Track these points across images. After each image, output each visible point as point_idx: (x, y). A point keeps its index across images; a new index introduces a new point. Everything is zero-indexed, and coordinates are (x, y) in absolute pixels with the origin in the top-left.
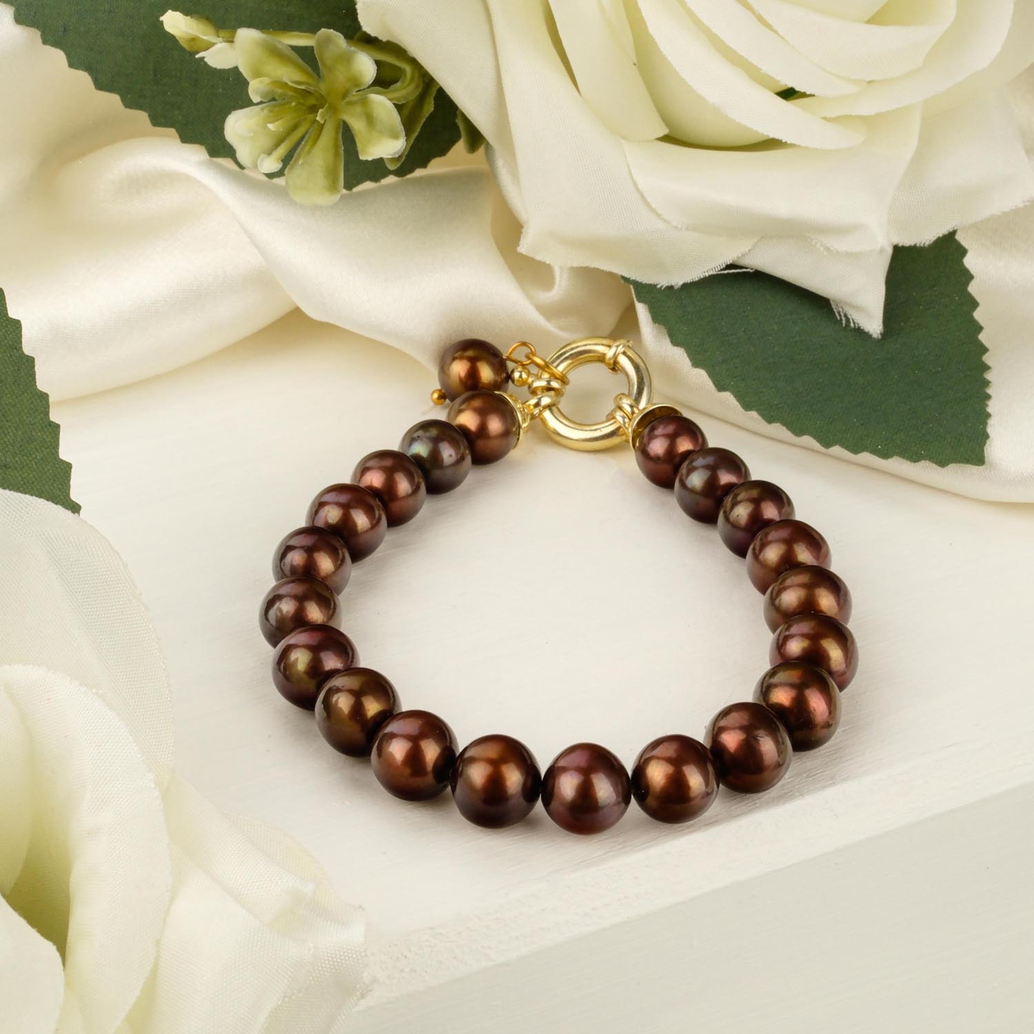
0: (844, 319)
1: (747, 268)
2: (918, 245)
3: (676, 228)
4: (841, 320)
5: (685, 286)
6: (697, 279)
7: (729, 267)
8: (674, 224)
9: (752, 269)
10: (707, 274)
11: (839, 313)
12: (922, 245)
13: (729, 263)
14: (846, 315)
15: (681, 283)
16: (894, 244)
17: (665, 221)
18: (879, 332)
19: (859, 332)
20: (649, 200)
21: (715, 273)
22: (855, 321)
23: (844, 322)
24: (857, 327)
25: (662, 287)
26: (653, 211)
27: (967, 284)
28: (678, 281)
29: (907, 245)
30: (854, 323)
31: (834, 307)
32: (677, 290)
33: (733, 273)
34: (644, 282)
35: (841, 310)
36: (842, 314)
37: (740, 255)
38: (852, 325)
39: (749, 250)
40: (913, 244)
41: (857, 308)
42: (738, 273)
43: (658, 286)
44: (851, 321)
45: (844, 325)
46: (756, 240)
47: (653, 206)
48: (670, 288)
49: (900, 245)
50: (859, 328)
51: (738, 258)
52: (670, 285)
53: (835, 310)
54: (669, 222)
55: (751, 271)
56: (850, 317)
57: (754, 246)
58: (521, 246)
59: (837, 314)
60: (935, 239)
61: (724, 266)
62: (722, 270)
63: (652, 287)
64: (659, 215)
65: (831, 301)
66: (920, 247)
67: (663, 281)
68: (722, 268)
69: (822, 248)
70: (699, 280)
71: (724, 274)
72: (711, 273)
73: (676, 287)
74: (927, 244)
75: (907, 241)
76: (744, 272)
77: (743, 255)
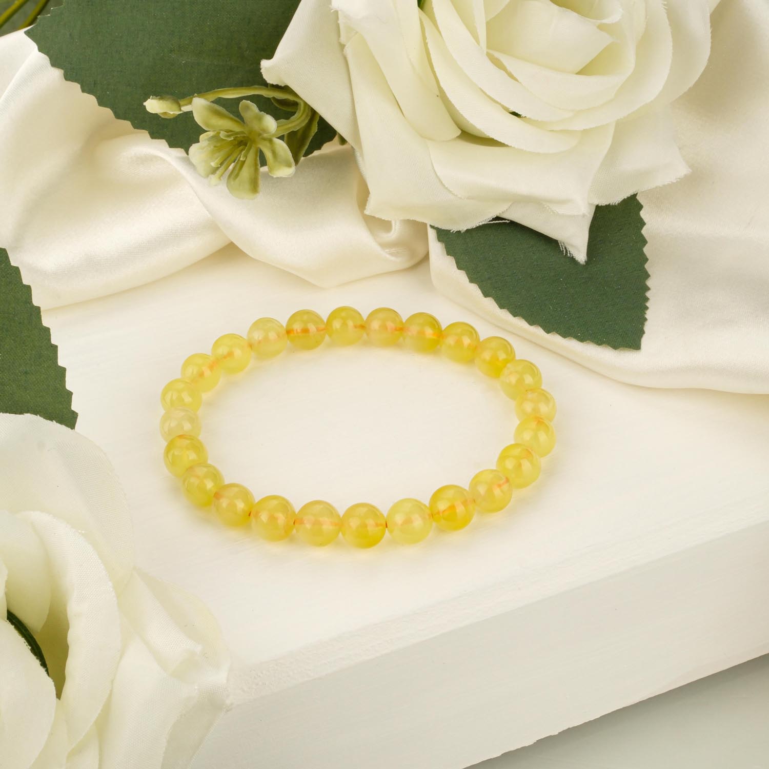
0: (564, 250)
3: (461, 198)
5: (468, 231)
7: (496, 219)
8: (460, 196)
9: (508, 220)
10: (481, 224)
11: (562, 246)
12: (614, 204)
13: (495, 217)
14: (565, 248)
15: (465, 229)
16: (596, 206)
17: (453, 194)
18: (584, 261)
19: (573, 260)
20: (443, 182)
21: (486, 223)
23: (564, 252)
24: (571, 256)
25: (453, 232)
26: (446, 188)
27: (642, 228)
28: (463, 228)
29: (604, 205)
30: (570, 254)
31: (559, 242)
33: (497, 223)
34: (442, 229)
39: (507, 209)
40: (608, 204)
41: (572, 246)
42: (500, 223)
43: (451, 231)
44: (569, 252)
45: (564, 254)
46: (510, 203)
47: (446, 186)
48: (459, 232)
49: (600, 205)
50: (573, 257)
51: (500, 214)
52: (458, 230)
53: (560, 244)
54: (456, 196)
55: (508, 222)
56: (568, 250)
57: (509, 207)
58: (367, 209)
59: (561, 248)
60: (621, 201)
61: (492, 218)
62: (490, 221)
63: (447, 232)
64: (450, 192)
66: (612, 205)
67: (454, 228)
68: (490, 219)
69: (550, 210)
70: (476, 228)
71: (491, 224)
72: (484, 223)
73: (462, 232)
74: (616, 203)
75: (603, 202)
76: (504, 222)
77: (502, 212)
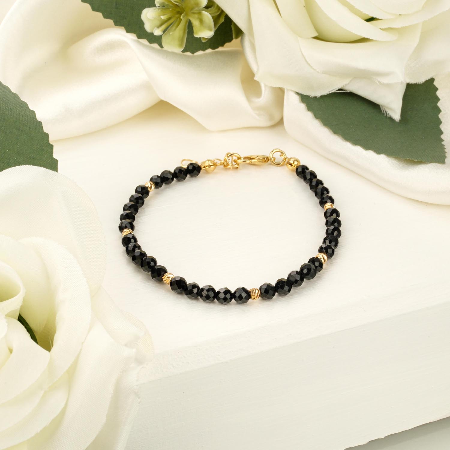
0: (385, 113)
1: (347, 90)
2: (418, 83)
3: (318, 72)
4: (384, 113)
5: (321, 97)
6: (326, 94)
7: (340, 90)
10: (331, 92)
11: (383, 111)
12: (419, 83)
13: (340, 88)
14: (386, 112)
15: (320, 95)
16: (408, 83)
17: (314, 69)
18: (398, 119)
19: (391, 119)
20: (308, 60)
21: (334, 92)
22: (389, 114)
24: (390, 116)
25: (312, 97)
26: (309, 65)
27: (437, 102)
28: (318, 94)
29: (413, 83)
30: (389, 115)
31: (381, 108)
32: (318, 98)
33: (340, 92)
34: (305, 95)
35: (384, 109)
36: (384, 111)
37: (344, 85)
38: (388, 116)
39: (348, 83)
40: (415, 82)
41: (391, 109)
42: (343, 92)
43: (311, 96)
44: (388, 114)
45: (385, 116)
46: (351, 79)
47: (309, 62)
48: (315, 97)
49: (410, 83)
50: (391, 117)
51: (342, 86)
52: (315, 96)
53: (382, 110)
54: (316, 70)
55: (349, 92)
56: (387, 112)
57: (350, 82)
58: (255, 77)
59: (382, 111)
60: (425, 81)
61: (338, 89)
62: (337, 91)
63: (308, 97)
64: (312, 67)
65: (380, 106)
66: (419, 84)
67: (312, 94)
68: (337, 90)
69: (377, 82)
70: (327, 95)
71: (337, 93)
73: (318, 97)
74: (421, 83)
75: (413, 82)
76: (345, 92)
77: (346, 85)
